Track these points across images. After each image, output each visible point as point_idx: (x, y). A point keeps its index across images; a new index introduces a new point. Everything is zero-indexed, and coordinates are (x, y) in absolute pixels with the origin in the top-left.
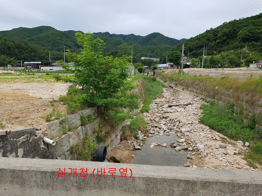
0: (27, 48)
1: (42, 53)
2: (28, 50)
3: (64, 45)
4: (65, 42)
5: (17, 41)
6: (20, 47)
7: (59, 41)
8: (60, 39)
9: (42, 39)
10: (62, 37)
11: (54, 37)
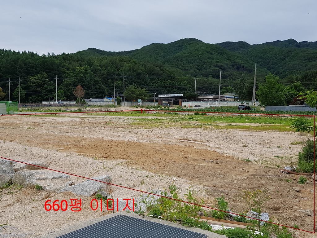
0: (162, 74)
1: (182, 80)
2: (162, 77)
3: (214, 66)
4: (216, 62)
5: (149, 63)
6: (153, 73)
7: (208, 60)
8: (209, 58)
9: (182, 59)
10: (211, 54)
11: (200, 54)
